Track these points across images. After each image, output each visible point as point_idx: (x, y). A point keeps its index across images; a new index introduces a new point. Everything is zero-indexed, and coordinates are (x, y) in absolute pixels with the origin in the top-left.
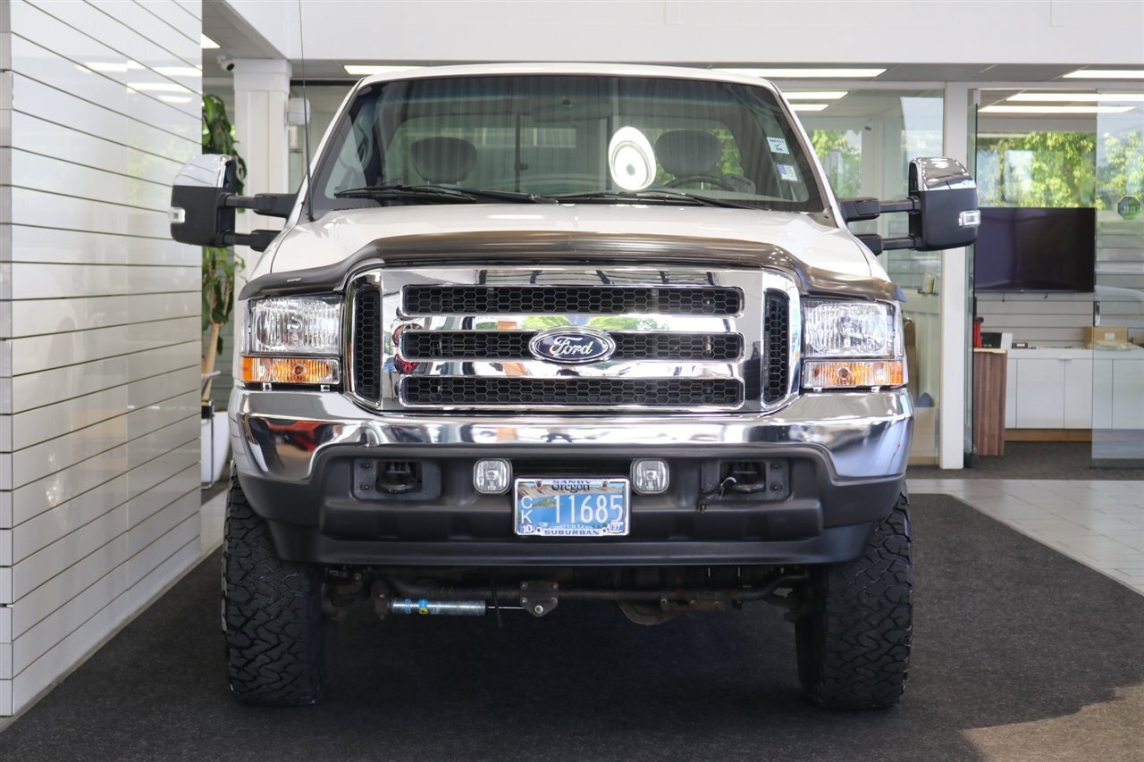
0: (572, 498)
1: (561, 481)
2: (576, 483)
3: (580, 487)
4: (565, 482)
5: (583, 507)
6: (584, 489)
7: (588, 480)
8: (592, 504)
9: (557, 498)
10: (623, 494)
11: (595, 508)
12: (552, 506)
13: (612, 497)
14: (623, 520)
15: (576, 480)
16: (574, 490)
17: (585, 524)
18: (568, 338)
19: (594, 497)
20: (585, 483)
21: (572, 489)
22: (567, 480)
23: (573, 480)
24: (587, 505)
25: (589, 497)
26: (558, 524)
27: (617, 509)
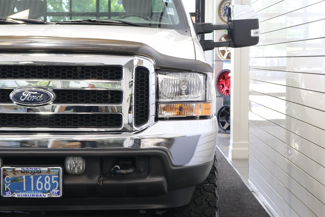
0: (32, 177)
1: (25, 168)
2: (34, 170)
3: (36, 171)
4: (28, 169)
5: (38, 182)
6: (38, 173)
7: (40, 168)
8: (43, 180)
9: (24, 177)
10: (59, 175)
11: (44, 183)
12: (21, 181)
13: (53, 177)
14: (59, 189)
15: (34, 168)
16: (33, 173)
17: (39, 191)
18: (30, 92)
19: (43, 177)
20: (38, 169)
21: (32, 172)
22: (29, 168)
23: (32, 168)
24: (39, 181)
25: (41, 177)
26: (25, 191)
27: (56, 183)
